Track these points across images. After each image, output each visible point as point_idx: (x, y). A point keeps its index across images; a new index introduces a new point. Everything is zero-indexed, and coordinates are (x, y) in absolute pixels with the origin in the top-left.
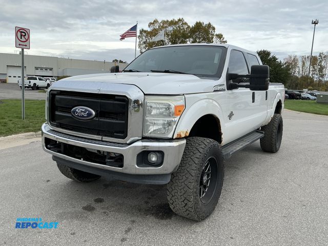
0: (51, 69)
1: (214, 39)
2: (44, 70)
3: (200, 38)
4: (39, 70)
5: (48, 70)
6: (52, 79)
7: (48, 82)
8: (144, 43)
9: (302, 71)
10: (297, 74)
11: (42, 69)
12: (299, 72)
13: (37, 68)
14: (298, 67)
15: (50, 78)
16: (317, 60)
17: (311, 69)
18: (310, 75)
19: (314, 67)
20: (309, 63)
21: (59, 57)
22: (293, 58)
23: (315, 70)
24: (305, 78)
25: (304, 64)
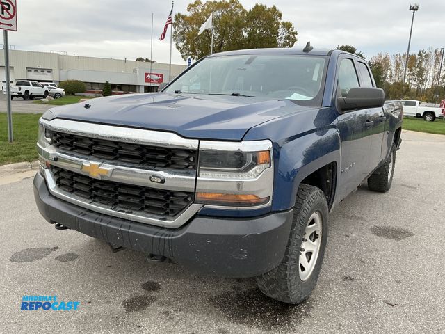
0: (50, 71)
1: (280, 30)
2: (39, 71)
3: (260, 28)
4: (33, 71)
5: (46, 72)
6: (51, 85)
7: (46, 88)
8: (182, 33)
9: (396, 75)
10: (388, 80)
11: (36, 70)
12: (391, 76)
13: (29, 70)
14: (390, 69)
15: (49, 83)
16: (416, 61)
17: (407, 73)
18: (406, 81)
19: (411, 70)
20: (404, 64)
21: (61, 54)
22: (383, 57)
23: (413, 74)
24: (399, 84)
25: (398, 65)
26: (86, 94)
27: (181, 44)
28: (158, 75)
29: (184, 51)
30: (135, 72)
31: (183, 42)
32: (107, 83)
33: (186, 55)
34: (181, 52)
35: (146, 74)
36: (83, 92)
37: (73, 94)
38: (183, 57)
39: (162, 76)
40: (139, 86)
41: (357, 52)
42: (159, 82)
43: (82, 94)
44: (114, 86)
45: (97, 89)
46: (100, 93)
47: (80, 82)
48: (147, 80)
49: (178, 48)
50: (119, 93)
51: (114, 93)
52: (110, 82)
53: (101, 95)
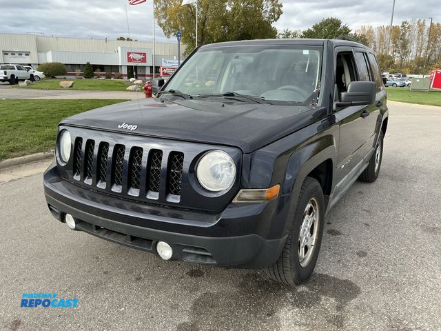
0: (28, 54)
1: (264, 3)
2: (17, 55)
4: (10, 54)
5: (24, 55)
8: (164, 9)
9: (380, 47)
11: (13, 53)
12: (375, 49)
13: (6, 53)
14: (374, 42)
16: (399, 32)
17: (391, 45)
18: (389, 54)
19: (395, 43)
20: (388, 36)
22: (367, 29)
23: (397, 46)
24: (383, 57)
25: (382, 37)
26: (67, 77)
27: (163, 21)
28: (141, 54)
29: (166, 28)
31: (165, 18)
32: (88, 64)
33: (169, 32)
34: (164, 29)
35: (129, 54)
36: (63, 75)
37: (53, 77)
38: (165, 34)
39: (145, 54)
40: (121, 66)
41: (342, 25)
42: (142, 62)
43: (63, 77)
44: (95, 67)
45: (78, 72)
46: (81, 75)
47: (60, 64)
48: (130, 60)
49: (160, 24)
50: (101, 75)
51: (96, 75)
52: (91, 64)
53: (82, 77)
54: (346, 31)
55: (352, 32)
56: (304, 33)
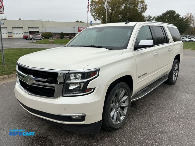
1: (139, 4)
3: (129, 4)
8: (94, 9)
10: (192, 26)
12: (193, 24)
14: (193, 21)
21: (43, 21)
22: (189, 15)
26: (53, 38)
27: (94, 14)
28: (84, 28)
30: (74, 27)
31: (95, 13)
32: (62, 32)
33: (96, 18)
34: (94, 17)
35: (79, 28)
37: (48, 38)
38: (94, 19)
41: (176, 13)
43: (52, 38)
44: (65, 34)
46: (59, 37)
47: (50, 32)
48: (79, 31)
49: (92, 15)
50: (67, 37)
51: (65, 37)
52: (63, 32)
53: (59, 38)
54: (178, 15)
55: (181, 16)
56: (158, 17)
